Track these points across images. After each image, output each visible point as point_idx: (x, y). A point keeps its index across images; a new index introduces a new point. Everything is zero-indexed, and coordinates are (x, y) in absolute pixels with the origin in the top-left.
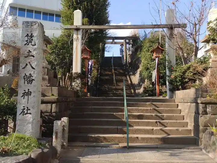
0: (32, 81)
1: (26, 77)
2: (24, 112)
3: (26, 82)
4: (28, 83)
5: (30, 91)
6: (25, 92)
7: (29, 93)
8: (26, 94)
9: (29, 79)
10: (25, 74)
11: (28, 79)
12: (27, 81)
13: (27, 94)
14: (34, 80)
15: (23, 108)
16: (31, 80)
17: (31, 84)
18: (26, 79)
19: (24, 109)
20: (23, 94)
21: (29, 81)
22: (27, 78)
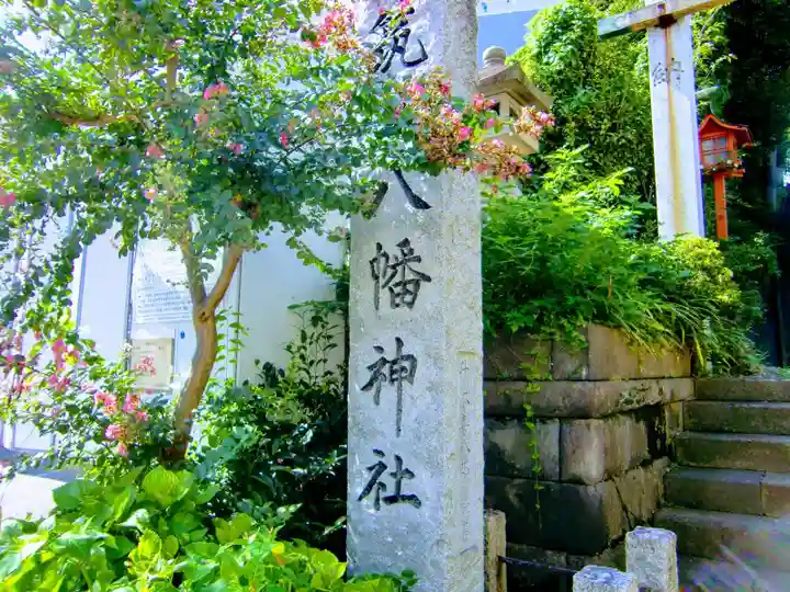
0: (417, 284)
1: (382, 265)
2: (383, 486)
3: (385, 295)
4: (398, 300)
5: (405, 351)
6: (384, 361)
7: (406, 364)
8: (386, 370)
9: (397, 279)
10: (379, 247)
11: (393, 276)
12: (391, 290)
13: (392, 372)
14: (428, 279)
15: (376, 459)
16: (410, 282)
17: (411, 304)
18: (385, 273)
19: (383, 466)
20: (370, 368)
21: (397, 290)
22: (390, 272)
